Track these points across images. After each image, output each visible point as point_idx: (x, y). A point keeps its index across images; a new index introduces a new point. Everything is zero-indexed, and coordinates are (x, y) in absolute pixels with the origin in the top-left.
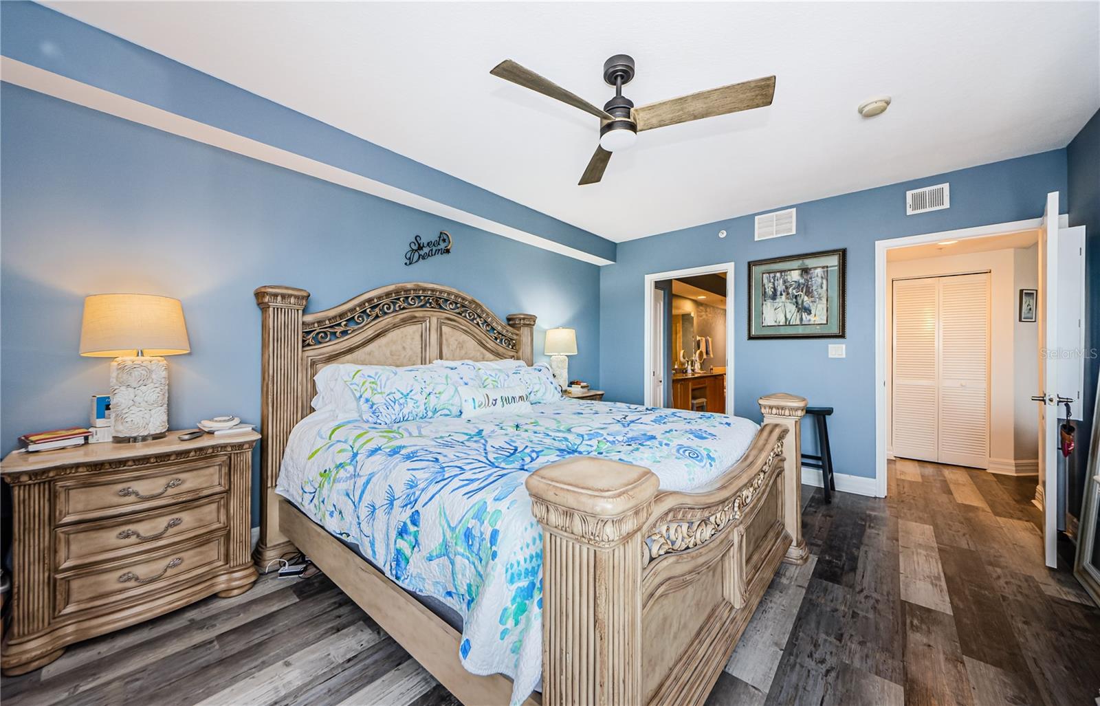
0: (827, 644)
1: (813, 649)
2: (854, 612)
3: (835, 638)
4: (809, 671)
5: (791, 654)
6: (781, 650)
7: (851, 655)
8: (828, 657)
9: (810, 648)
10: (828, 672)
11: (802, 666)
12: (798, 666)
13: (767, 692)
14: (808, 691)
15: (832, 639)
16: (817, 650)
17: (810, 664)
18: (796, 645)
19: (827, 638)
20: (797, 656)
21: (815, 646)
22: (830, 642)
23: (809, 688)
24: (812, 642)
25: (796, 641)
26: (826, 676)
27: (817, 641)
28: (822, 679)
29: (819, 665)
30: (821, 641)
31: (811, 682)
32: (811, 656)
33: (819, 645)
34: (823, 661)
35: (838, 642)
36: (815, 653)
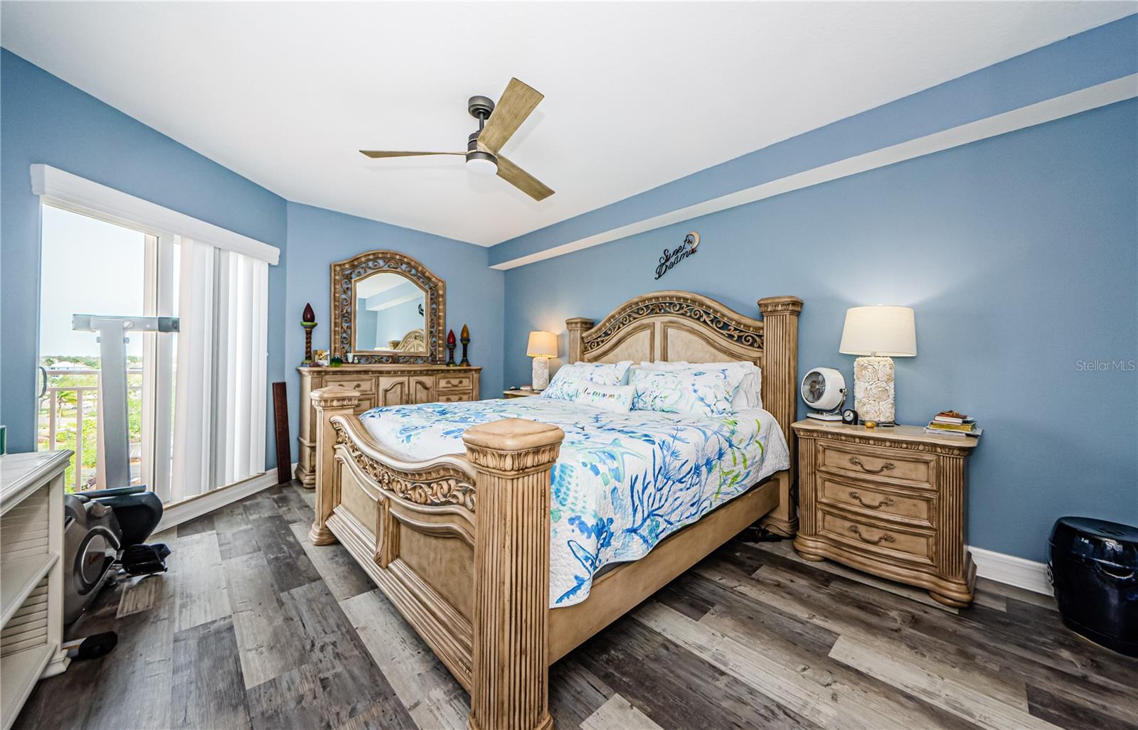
0: (329, 666)
1: (337, 651)
2: (322, 680)
3: (328, 678)
4: (326, 633)
5: (348, 632)
6: (357, 628)
7: (304, 676)
8: (321, 655)
9: (339, 650)
10: (313, 645)
11: (333, 632)
12: (336, 630)
13: (339, 603)
14: (316, 623)
15: (329, 674)
16: (334, 652)
17: (329, 639)
18: (352, 641)
19: (335, 671)
20: (342, 634)
21: (337, 654)
22: (329, 670)
23: (318, 624)
24: (342, 655)
25: (354, 644)
26: (312, 641)
27: (340, 659)
28: (314, 637)
29: (322, 644)
30: (337, 662)
31: (319, 629)
32: (334, 644)
33: (334, 658)
34: (322, 649)
35: (322, 677)
36: (333, 649)
